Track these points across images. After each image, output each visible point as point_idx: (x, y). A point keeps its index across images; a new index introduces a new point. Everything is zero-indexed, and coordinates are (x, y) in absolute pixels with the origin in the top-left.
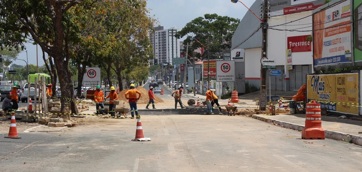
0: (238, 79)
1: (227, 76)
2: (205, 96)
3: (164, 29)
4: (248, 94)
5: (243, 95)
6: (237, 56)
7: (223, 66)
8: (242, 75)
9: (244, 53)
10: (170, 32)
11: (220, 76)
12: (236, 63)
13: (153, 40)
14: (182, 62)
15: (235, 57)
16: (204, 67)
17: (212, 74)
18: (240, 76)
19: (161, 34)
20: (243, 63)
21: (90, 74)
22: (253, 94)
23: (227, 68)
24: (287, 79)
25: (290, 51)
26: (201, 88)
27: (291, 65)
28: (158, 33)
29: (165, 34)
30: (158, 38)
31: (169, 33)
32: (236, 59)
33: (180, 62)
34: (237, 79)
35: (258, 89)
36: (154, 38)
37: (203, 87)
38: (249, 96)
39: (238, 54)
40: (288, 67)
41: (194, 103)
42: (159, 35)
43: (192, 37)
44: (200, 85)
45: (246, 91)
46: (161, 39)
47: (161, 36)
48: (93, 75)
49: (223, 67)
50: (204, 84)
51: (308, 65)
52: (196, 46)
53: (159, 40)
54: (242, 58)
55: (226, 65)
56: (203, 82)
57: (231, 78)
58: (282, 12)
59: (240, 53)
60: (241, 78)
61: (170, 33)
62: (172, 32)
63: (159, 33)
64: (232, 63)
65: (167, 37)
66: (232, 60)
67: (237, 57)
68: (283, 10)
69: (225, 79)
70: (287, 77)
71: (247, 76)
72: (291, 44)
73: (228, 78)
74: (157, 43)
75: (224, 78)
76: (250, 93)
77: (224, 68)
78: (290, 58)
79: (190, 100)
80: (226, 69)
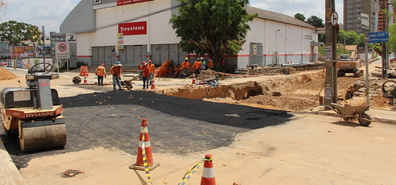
1: (63, 54)
6: (71, 39)
7: (60, 46)
8: (75, 53)
9: (76, 36)
11: (59, 54)
12: (70, 44)
15: (69, 39)
16: (12, 51)
17: (17, 55)
20: (76, 44)
24: (118, 56)
25: (121, 35)
26: (13, 64)
27: (122, 46)
32: (71, 41)
34: (71, 56)
40: (119, 47)
41: (80, 81)
45: (77, 66)
51: (141, 45)
54: (75, 40)
55: (63, 45)
57: (67, 55)
58: (116, 4)
59: (73, 36)
60: (74, 55)
64: (67, 44)
66: (67, 41)
68: (116, 3)
69: (62, 57)
70: (118, 55)
71: (78, 54)
72: (123, 29)
73: (65, 55)
77: (61, 48)
78: (122, 40)
79: (75, 78)
80: (63, 49)
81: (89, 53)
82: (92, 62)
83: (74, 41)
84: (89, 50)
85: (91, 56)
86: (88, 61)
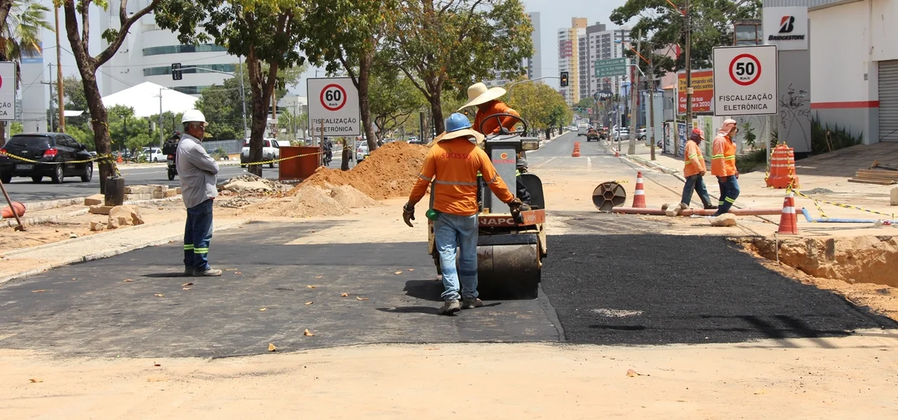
0: (786, 106)
1: (749, 97)
2: (681, 161)
3: (607, 29)
4: (821, 156)
5: (805, 160)
6: (783, 30)
7: (735, 65)
8: (801, 92)
9: (809, 20)
10: (618, 34)
11: (728, 99)
12: (778, 52)
13: (586, 50)
14: (619, 70)
15: (776, 33)
16: (681, 88)
17: (699, 104)
18: (793, 96)
19: (601, 39)
20: (805, 54)
21: (329, 97)
22: (839, 156)
23: (750, 71)
26: (672, 140)
28: (595, 37)
29: (609, 40)
30: (595, 47)
31: (616, 36)
32: (782, 42)
33: (613, 71)
34: (784, 105)
35: (857, 138)
36: (588, 48)
37: (675, 137)
38: (825, 162)
39: (788, 27)
41: (621, 200)
42: (598, 41)
43: (651, 19)
44: (669, 133)
45: (813, 147)
46: (601, 48)
47: (601, 43)
48: (337, 102)
49: (738, 68)
50: (679, 130)
52: (661, 41)
53: (598, 51)
54: (801, 37)
56: (677, 124)
57: (763, 102)
59: (792, 19)
60: (796, 102)
61: (619, 36)
62: (623, 34)
63: (598, 37)
64: (766, 55)
65: (612, 44)
66: (766, 42)
67: (786, 34)
69: (743, 107)
71: (816, 97)
73: (754, 102)
74: (592, 57)
75: (741, 102)
76: (826, 151)
77: (740, 71)
79: (603, 186)
80: (745, 75)
81: (862, 91)
82: (880, 128)
83: (799, 41)
84: (866, 75)
85: (873, 104)
86: (860, 124)
